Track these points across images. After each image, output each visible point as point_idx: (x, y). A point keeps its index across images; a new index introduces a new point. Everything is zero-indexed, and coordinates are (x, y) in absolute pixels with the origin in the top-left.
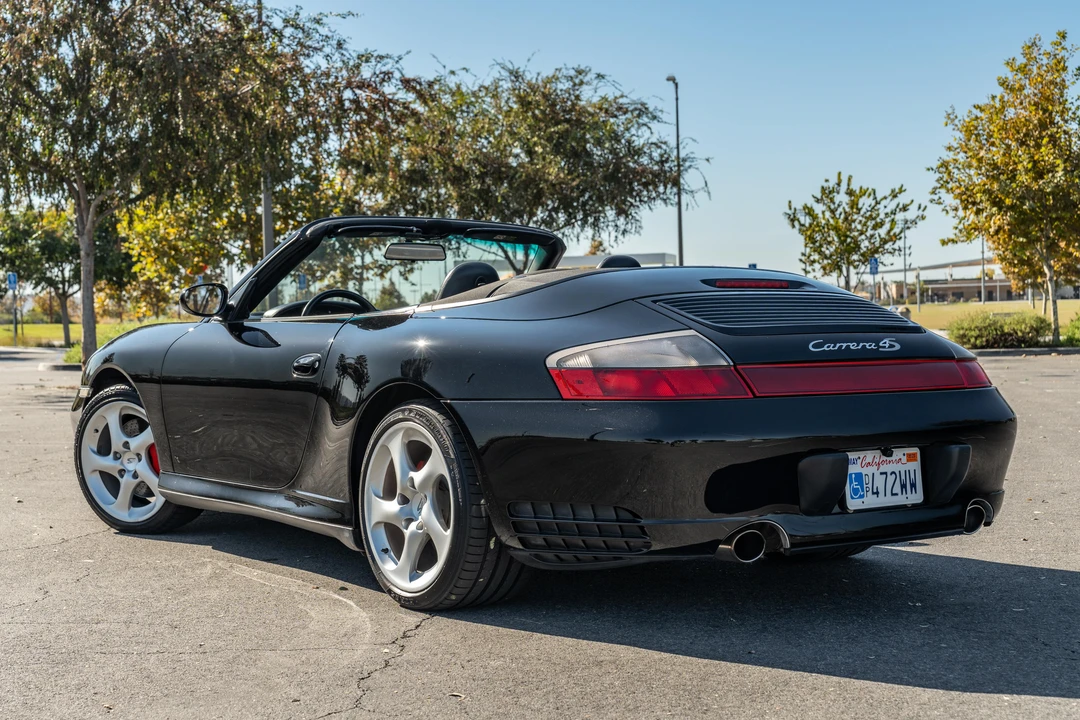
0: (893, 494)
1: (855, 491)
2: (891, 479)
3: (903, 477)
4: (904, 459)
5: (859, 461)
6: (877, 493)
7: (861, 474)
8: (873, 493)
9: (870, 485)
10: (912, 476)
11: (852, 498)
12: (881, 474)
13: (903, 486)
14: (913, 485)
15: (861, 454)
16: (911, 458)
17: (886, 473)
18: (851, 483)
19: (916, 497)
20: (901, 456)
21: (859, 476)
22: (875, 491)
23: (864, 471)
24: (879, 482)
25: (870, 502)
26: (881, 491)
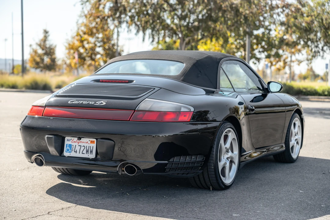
0: (82, 153)
1: (68, 150)
2: (83, 148)
3: (88, 148)
4: (89, 142)
5: (71, 141)
6: (76, 152)
7: (71, 145)
8: (75, 152)
9: (74, 149)
10: (92, 148)
11: (66, 152)
12: (79, 146)
13: (87, 151)
14: (91, 152)
15: (72, 138)
16: (92, 142)
17: (81, 146)
18: (67, 147)
19: (93, 156)
20: (88, 141)
21: (70, 146)
22: (75, 151)
23: (72, 144)
24: (78, 148)
25: (73, 154)
26: (78, 151)
